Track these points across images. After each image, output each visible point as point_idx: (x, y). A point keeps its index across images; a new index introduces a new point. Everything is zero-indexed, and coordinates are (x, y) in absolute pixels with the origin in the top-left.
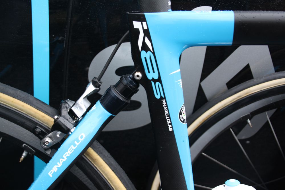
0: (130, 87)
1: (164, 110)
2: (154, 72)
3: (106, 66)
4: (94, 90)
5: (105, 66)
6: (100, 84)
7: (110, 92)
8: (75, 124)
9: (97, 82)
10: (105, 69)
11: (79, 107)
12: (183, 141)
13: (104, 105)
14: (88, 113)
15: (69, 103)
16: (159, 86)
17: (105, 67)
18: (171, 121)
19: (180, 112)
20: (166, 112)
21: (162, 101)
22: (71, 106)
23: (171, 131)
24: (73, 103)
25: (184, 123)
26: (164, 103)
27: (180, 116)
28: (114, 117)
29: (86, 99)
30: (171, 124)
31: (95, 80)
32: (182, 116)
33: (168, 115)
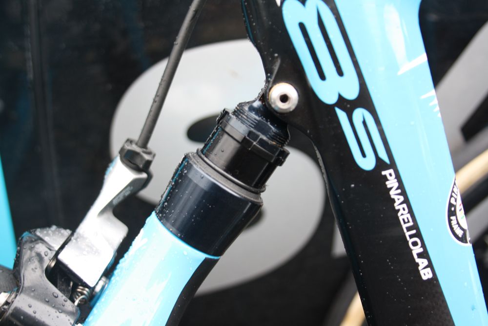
0: (262, 142)
1: (394, 207)
2: (340, 73)
3: (160, 93)
4: (133, 183)
5: (156, 96)
6: (147, 157)
7: (190, 176)
8: (79, 312)
9: (137, 154)
10: (156, 105)
11: (88, 246)
12: (473, 309)
13: (173, 225)
14: (123, 263)
15: (46, 239)
16: (364, 123)
17: (157, 99)
18: (423, 245)
19: (451, 205)
20: (403, 215)
21: (385, 176)
22: (57, 248)
23: (429, 279)
24: (62, 235)
25: (466, 242)
26: (392, 183)
27: (450, 221)
28: (216, 261)
29: (110, 215)
30: (424, 255)
31: (129, 147)
32: (457, 220)
33: (411, 224)
